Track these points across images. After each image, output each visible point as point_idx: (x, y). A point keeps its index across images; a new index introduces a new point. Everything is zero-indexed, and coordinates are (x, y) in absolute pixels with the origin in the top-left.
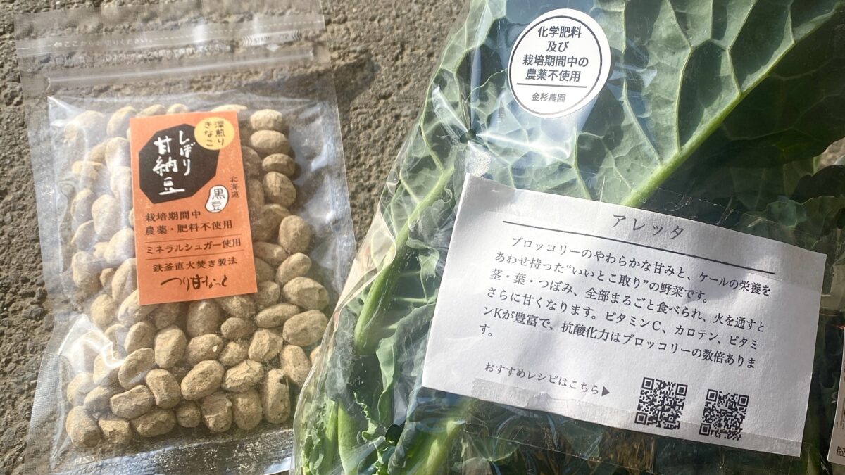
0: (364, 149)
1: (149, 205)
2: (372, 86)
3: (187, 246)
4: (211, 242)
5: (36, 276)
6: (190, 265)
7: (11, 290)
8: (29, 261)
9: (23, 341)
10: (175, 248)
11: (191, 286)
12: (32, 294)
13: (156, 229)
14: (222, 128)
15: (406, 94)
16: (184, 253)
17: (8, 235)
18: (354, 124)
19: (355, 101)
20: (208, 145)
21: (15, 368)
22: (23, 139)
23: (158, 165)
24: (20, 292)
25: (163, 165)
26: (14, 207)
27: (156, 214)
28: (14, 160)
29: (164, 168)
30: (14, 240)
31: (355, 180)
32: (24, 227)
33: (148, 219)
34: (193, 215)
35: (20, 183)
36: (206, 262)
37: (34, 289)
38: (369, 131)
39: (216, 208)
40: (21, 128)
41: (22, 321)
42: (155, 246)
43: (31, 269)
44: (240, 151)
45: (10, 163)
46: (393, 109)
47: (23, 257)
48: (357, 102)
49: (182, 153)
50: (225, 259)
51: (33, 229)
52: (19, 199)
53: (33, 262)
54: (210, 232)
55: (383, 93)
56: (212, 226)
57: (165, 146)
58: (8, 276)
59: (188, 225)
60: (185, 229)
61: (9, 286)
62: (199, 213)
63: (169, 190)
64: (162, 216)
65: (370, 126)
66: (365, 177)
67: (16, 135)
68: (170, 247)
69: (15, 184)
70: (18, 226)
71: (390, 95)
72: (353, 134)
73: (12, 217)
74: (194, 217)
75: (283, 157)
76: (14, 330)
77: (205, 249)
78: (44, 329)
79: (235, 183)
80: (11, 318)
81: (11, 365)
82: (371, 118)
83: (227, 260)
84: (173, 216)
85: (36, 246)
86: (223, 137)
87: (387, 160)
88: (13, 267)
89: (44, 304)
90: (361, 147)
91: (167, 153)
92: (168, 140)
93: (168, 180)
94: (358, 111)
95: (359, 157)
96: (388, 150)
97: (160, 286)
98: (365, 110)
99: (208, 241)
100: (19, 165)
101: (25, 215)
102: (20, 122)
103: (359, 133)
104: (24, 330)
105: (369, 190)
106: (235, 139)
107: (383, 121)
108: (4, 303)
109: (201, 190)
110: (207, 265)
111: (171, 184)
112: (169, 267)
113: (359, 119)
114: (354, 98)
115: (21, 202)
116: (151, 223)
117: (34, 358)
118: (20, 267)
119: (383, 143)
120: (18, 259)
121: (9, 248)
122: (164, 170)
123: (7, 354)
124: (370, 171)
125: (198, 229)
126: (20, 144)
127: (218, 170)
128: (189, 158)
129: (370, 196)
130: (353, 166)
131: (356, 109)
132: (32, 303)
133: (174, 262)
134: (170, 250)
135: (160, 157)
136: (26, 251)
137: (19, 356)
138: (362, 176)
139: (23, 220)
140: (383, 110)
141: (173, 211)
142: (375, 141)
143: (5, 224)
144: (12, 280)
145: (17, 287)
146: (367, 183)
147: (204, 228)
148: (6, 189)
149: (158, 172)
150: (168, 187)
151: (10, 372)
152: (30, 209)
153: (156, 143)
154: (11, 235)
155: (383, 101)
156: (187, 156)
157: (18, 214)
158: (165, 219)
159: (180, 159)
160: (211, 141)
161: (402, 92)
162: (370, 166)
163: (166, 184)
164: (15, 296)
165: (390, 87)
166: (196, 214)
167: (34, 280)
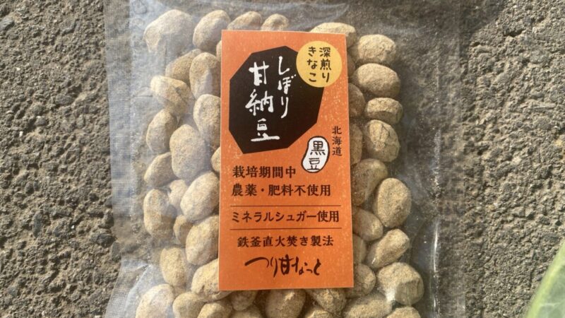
0: (481, 99)
1: (239, 154)
2: (500, 17)
3: (278, 214)
4: (305, 212)
5: (106, 195)
6: (280, 242)
7: (80, 206)
8: (99, 176)
9: (89, 268)
10: (264, 217)
11: (279, 269)
12: (101, 215)
13: (244, 189)
14: (329, 58)
15: (539, 33)
16: (274, 224)
17: (80, 142)
18: (473, 64)
19: (476, 34)
20: (310, 80)
21: (80, 297)
22: (101, 27)
23: (252, 100)
24: (89, 210)
25: (257, 102)
26: (87, 108)
27: (246, 168)
28: (90, 51)
29: (258, 105)
30: (85, 149)
31: (465, 137)
32: (96, 135)
33: (236, 174)
34: (287, 173)
35: (94, 81)
36: (298, 238)
37: (103, 210)
38: (489, 75)
39: (314, 167)
40: (100, 13)
41: (89, 245)
42: (241, 211)
43: (101, 187)
44: (347, 93)
45: (86, 54)
46: (522, 51)
47: (93, 171)
48: (479, 34)
49: (280, 88)
50: (319, 237)
51: (106, 139)
52: (93, 100)
53: (103, 179)
54: (305, 198)
55: (512, 28)
56: (307, 190)
57: (261, 75)
58: (77, 190)
59: (281, 185)
60: (277, 192)
61: (77, 202)
62: (294, 170)
63: (262, 137)
64: (252, 171)
65: (490, 70)
66: (478, 136)
67: (94, 21)
68: (258, 214)
69: (89, 81)
70: (90, 132)
71: (519, 32)
72: (469, 77)
73: (85, 121)
74: (289, 175)
75: (394, 104)
76: (80, 254)
77: (298, 220)
78: (110, 259)
79: (338, 135)
80: (78, 239)
81: (76, 293)
82: (493, 59)
83: (322, 238)
84: (265, 171)
85: (107, 160)
86: (329, 71)
87: (506, 118)
88: (82, 180)
89: (112, 229)
90: (477, 95)
91: (262, 84)
92: (265, 67)
93: (262, 122)
94: (479, 46)
95: (473, 108)
96: (509, 104)
97: (243, 266)
98: (487, 48)
99: (302, 210)
100: (96, 58)
101: (98, 121)
102: (99, 6)
103: (477, 76)
104: (90, 255)
105: (480, 153)
106: (342, 75)
107: (507, 65)
108: (72, 220)
109: (299, 140)
110: (298, 242)
111: (264, 128)
112: (256, 242)
113: (479, 58)
114: (477, 29)
115: (94, 104)
116: (239, 180)
117: (99, 290)
118: (89, 182)
119: (503, 95)
120: (88, 172)
121: (80, 157)
122: (258, 108)
123: (72, 280)
124: (484, 129)
125: (292, 192)
126: (98, 32)
127: (320, 116)
128: (288, 95)
129: (481, 160)
130: (465, 119)
131: (476, 44)
132: (100, 227)
133: (262, 236)
134: (258, 218)
135: (255, 90)
136: (96, 163)
137: (84, 285)
138: (474, 134)
139: (96, 126)
140: (509, 51)
141: (266, 166)
142: (495, 90)
143: (77, 128)
144: (80, 195)
145: (86, 205)
146: (480, 143)
147: (298, 192)
148: (80, 85)
149: (251, 110)
150: (262, 132)
151: (75, 301)
152: (103, 115)
153: (251, 70)
154: (82, 142)
155: (510, 39)
156: (286, 91)
157: (91, 118)
158: (255, 176)
159: (278, 95)
160: (314, 75)
161: (535, 29)
162: (485, 122)
163: (260, 128)
164: (83, 214)
165: (521, 22)
166: (291, 171)
167: (103, 201)
